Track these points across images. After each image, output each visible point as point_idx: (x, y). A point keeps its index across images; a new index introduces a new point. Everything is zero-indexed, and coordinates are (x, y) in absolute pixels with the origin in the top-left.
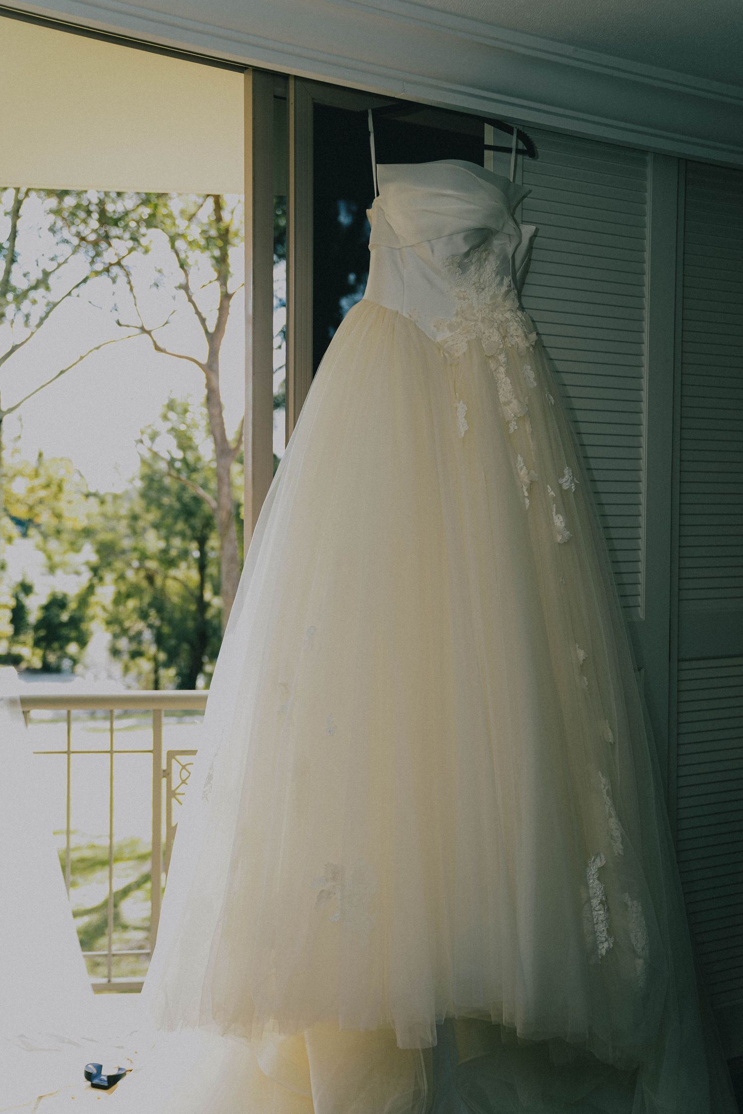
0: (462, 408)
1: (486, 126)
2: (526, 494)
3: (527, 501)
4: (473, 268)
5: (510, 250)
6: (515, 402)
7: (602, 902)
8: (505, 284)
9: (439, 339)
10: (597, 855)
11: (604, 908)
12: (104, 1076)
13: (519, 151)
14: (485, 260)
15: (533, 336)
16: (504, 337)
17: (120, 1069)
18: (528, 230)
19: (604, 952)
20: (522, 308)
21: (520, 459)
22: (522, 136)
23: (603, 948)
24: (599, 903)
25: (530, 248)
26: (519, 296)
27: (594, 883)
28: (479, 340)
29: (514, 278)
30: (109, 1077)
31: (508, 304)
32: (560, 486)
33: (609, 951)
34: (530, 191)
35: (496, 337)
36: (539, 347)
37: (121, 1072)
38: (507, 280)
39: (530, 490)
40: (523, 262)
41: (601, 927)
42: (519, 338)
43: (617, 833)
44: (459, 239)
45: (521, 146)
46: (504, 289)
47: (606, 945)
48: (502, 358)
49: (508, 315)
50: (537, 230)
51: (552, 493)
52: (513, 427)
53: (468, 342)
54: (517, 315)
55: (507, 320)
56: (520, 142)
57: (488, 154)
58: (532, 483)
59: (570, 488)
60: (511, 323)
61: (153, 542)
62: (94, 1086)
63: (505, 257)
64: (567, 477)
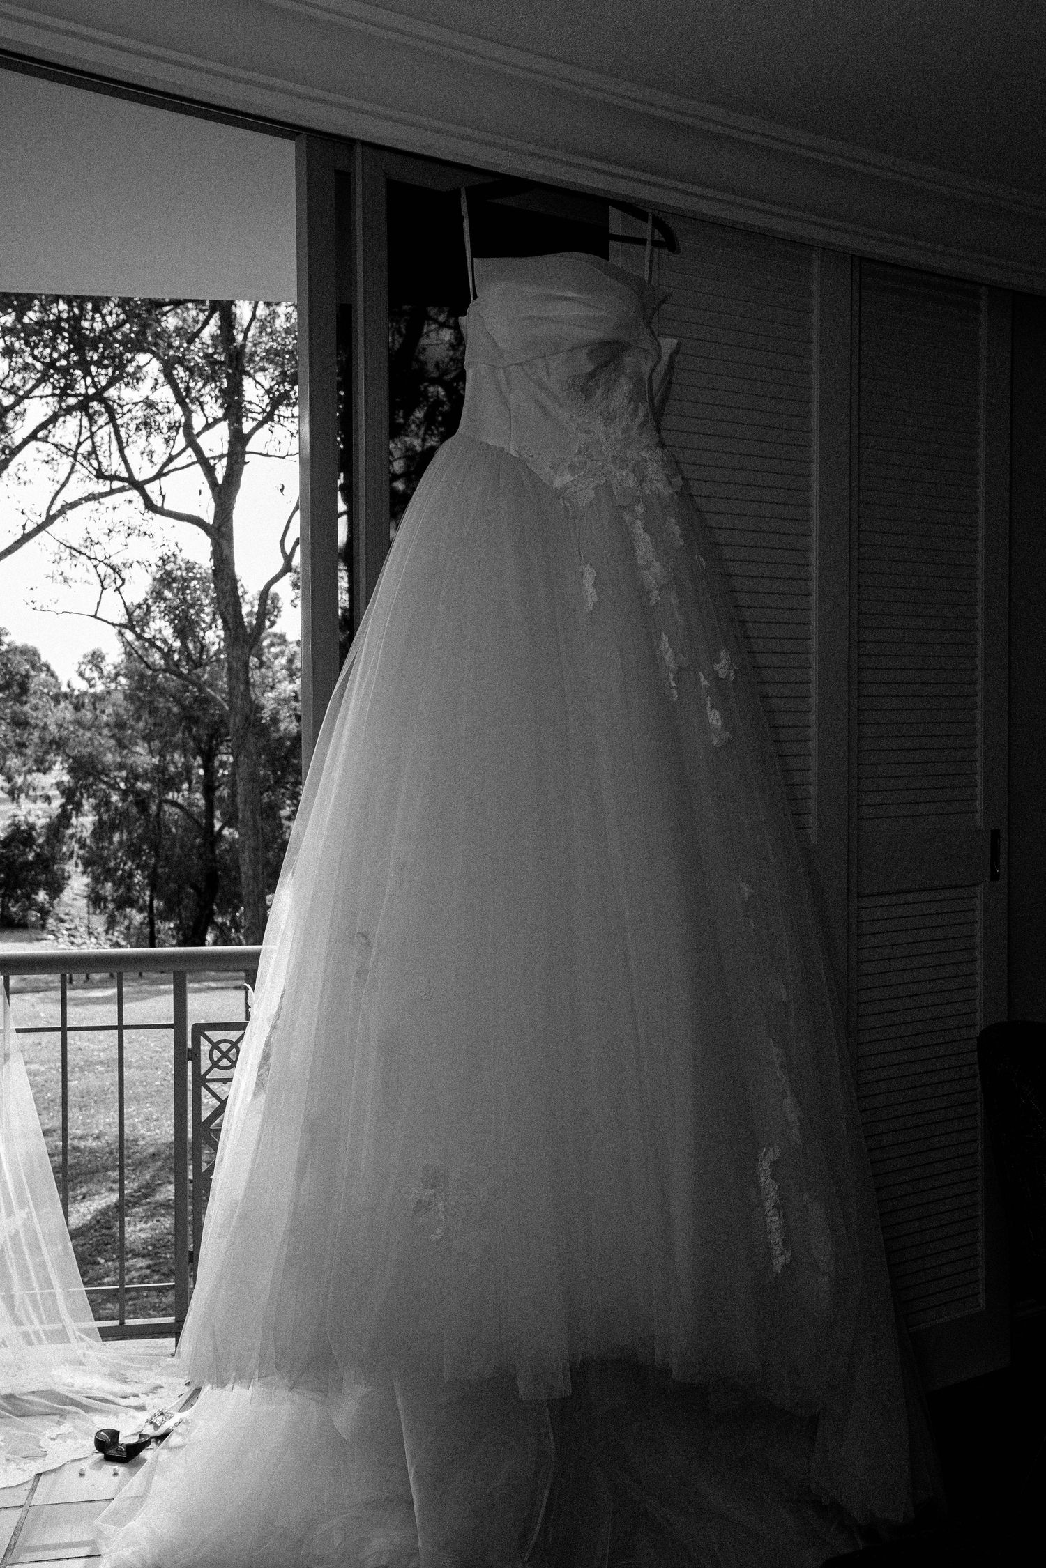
0: (589, 575)
1: (612, 210)
2: (673, 684)
3: (675, 692)
4: (599, 392)
5: (646, 369)
6: (657, 564)
7: (776, 1206)
8: (640, 414)
9: (557, 484)
10: (770, 1145)
11: (779, 1212)
12: (121, 1445)
13: (655, 243)
14: (615, 381)
15: (678, 481)
16: (641, 482)
17: (141, 1436)
18: (668, 344)
19: (778, 1268)
20: (662, 445)
21: (665, 639)
22: (659, 224)
23: (779, 1263)
24: (773, 1207)
25: (671, 367)
26: (658, 430)
27: (766, 1181)
28: (608, 485)
29: (652, 406)
30: (128, 1446)
31: (645, 440)
32: (715, 672)
33: (786, 1267)
34: (670, 295)
35: (631, 481)
36: (685, 495)
37: (144, 1440)
38: (642, 409)
39: (677, 679)
40: (661, 385)
41: (776, 1238)
42: (659, 484)
43: (793, 1117)
44: (582, 355)
45: (659, 236)
46: (639, 420)
47: (781, 1259)
48: (640, 509)
49: (644, 454)
50: (679, 344)
51: (706, 683)
52: (655, 597)
53: (595, 489)
54: (656, 453)
55: (645, 461)
56: (656, 232)
57: (613, 245)
58: (681, 669)
59: (728, 675)
60: (650, 464)
61: (143, 757)
62: (108, 1459)
63: (641, 379)
64: (724, 661)
